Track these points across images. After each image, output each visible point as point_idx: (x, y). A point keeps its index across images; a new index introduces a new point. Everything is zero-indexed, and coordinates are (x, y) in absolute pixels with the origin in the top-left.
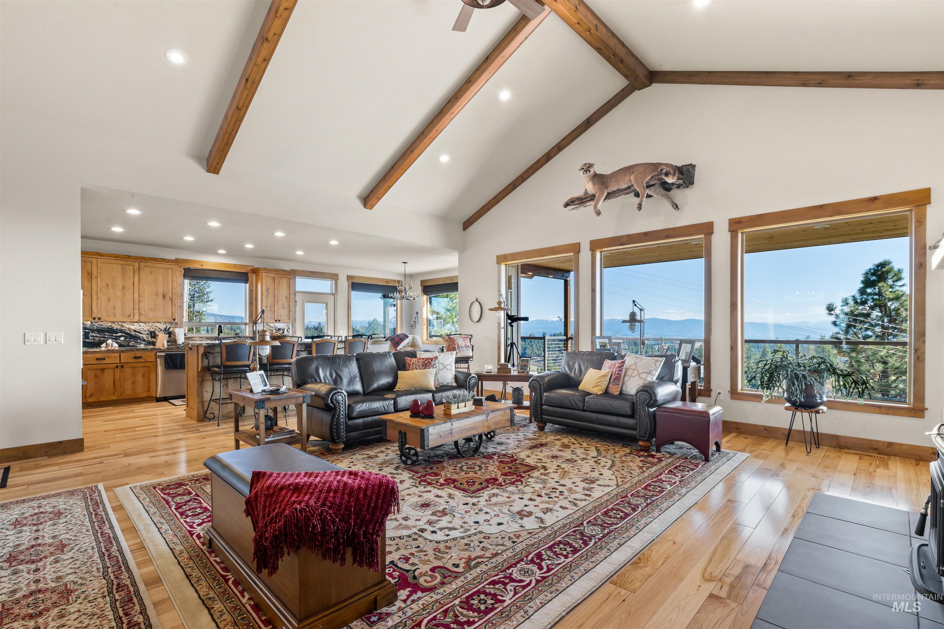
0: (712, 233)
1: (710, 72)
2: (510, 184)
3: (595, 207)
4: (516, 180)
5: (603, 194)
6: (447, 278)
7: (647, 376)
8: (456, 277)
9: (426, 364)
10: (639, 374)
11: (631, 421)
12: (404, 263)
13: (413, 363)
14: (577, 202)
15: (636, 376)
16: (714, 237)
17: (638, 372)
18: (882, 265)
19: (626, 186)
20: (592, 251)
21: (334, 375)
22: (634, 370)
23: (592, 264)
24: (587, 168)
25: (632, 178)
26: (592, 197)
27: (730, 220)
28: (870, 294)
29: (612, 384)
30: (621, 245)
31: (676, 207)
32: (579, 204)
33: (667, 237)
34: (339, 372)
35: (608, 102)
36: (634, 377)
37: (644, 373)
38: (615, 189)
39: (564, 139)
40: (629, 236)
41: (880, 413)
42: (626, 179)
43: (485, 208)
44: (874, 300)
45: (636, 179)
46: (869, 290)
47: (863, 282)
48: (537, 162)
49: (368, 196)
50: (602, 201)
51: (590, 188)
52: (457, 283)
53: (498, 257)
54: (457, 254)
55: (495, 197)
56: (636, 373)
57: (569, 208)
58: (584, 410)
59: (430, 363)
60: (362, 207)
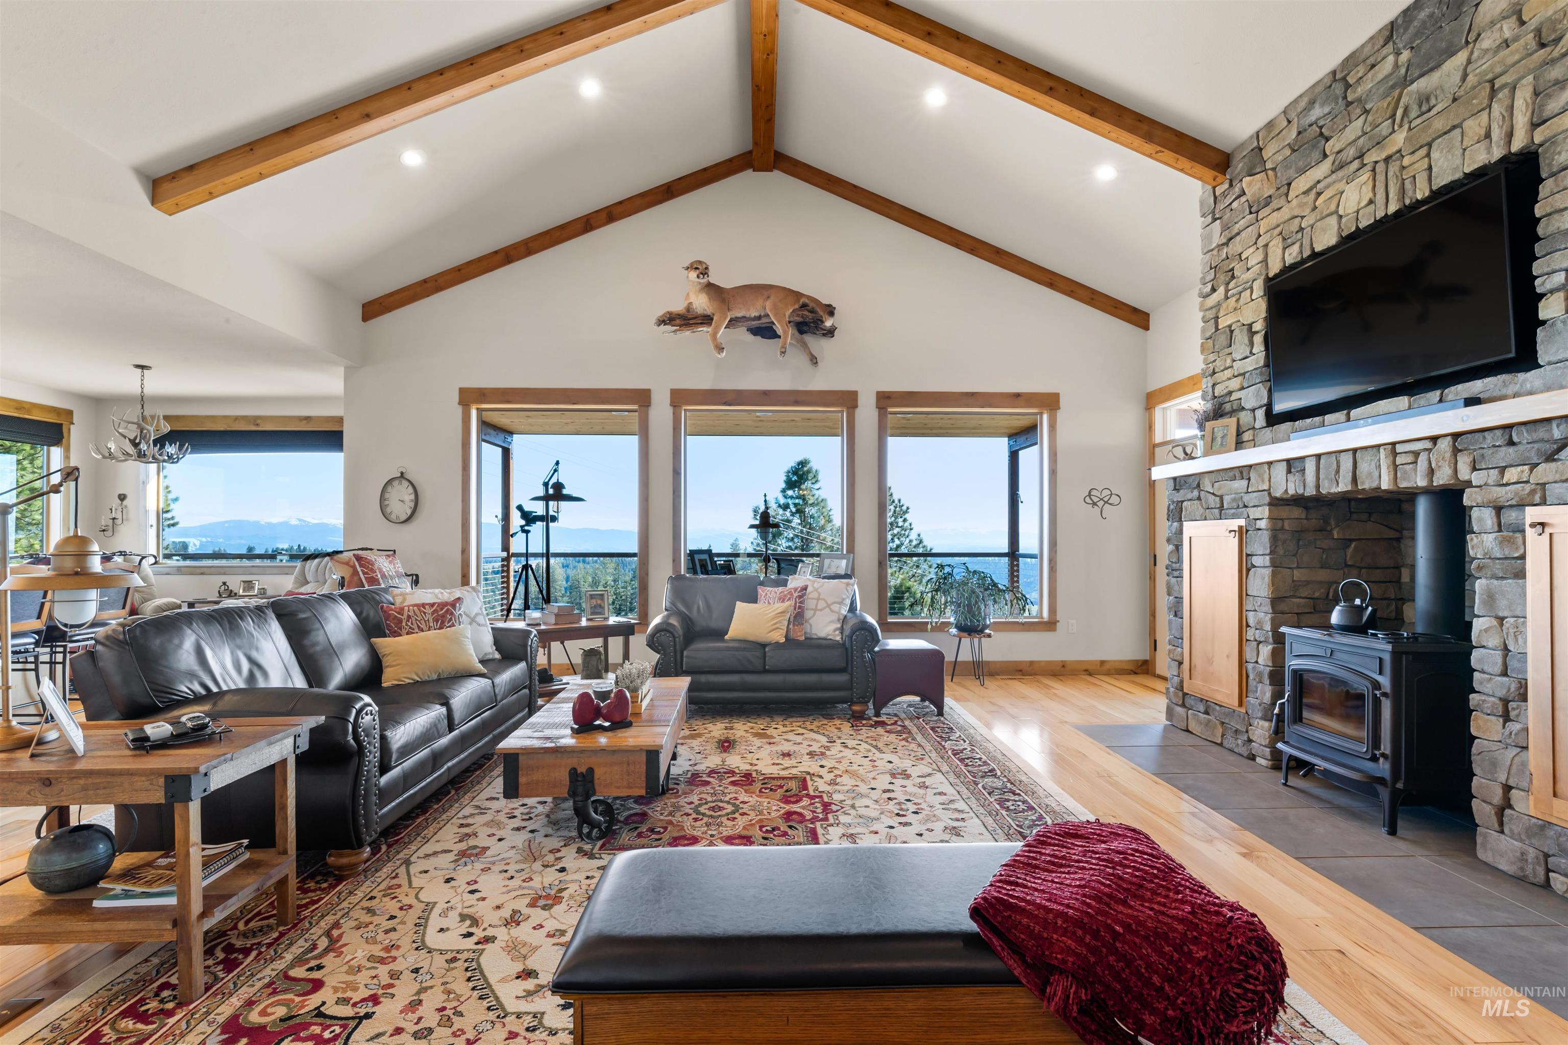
0: (857, 407)
1: (855, 186)
2: (496, 252)
3: (714, 336)
4: (514, 246)
5: (725, 318)
6: (237, 419)
7: (840, 608)
8: (340, 420)
9: (443, 616)
10: (828, 606)
11: (843, 678)
12: (138, 366)
13: (409, 617)
14: (678, 322)
15: (824, 608)
16: (858, 412)
17: (826, 602)
18: (803, 463)
19: (757, 314)
20: (675, 406)
21: (245, 666)
22: (818, 599)
23: (674, 429)
24: (699, 267)
25: (768, 304)
26: (707, 320)
27: (878, 393)
28: (792, 497)
29: (794, 625)
30: (725, 404)
31: (814, 360)
32: (680, 326)
33: (797, 403)
34: (254, 654)
35: (705, 170)
36: (821, 610)
37: (834, 603)
38: (739, 315)
39: (620, 203)
40: (739, 392)
41: (1024, 630)
42: (760, 303)
43: (428, 285)
44: (796, 505)
45: (775, 308)
46: (790, 493)
47: (786, 482)
48: (563, 227)
49: (173, 176)
50: (723, 329)
51: (702, 303)
52: (341, 433)
53: (462, 391)
54: (341, 370)
55: (458, 269)
56: (822, 604)
57: (663, 328)
58: (765, 671)
59: (452, 614)
60: (147, 202)
